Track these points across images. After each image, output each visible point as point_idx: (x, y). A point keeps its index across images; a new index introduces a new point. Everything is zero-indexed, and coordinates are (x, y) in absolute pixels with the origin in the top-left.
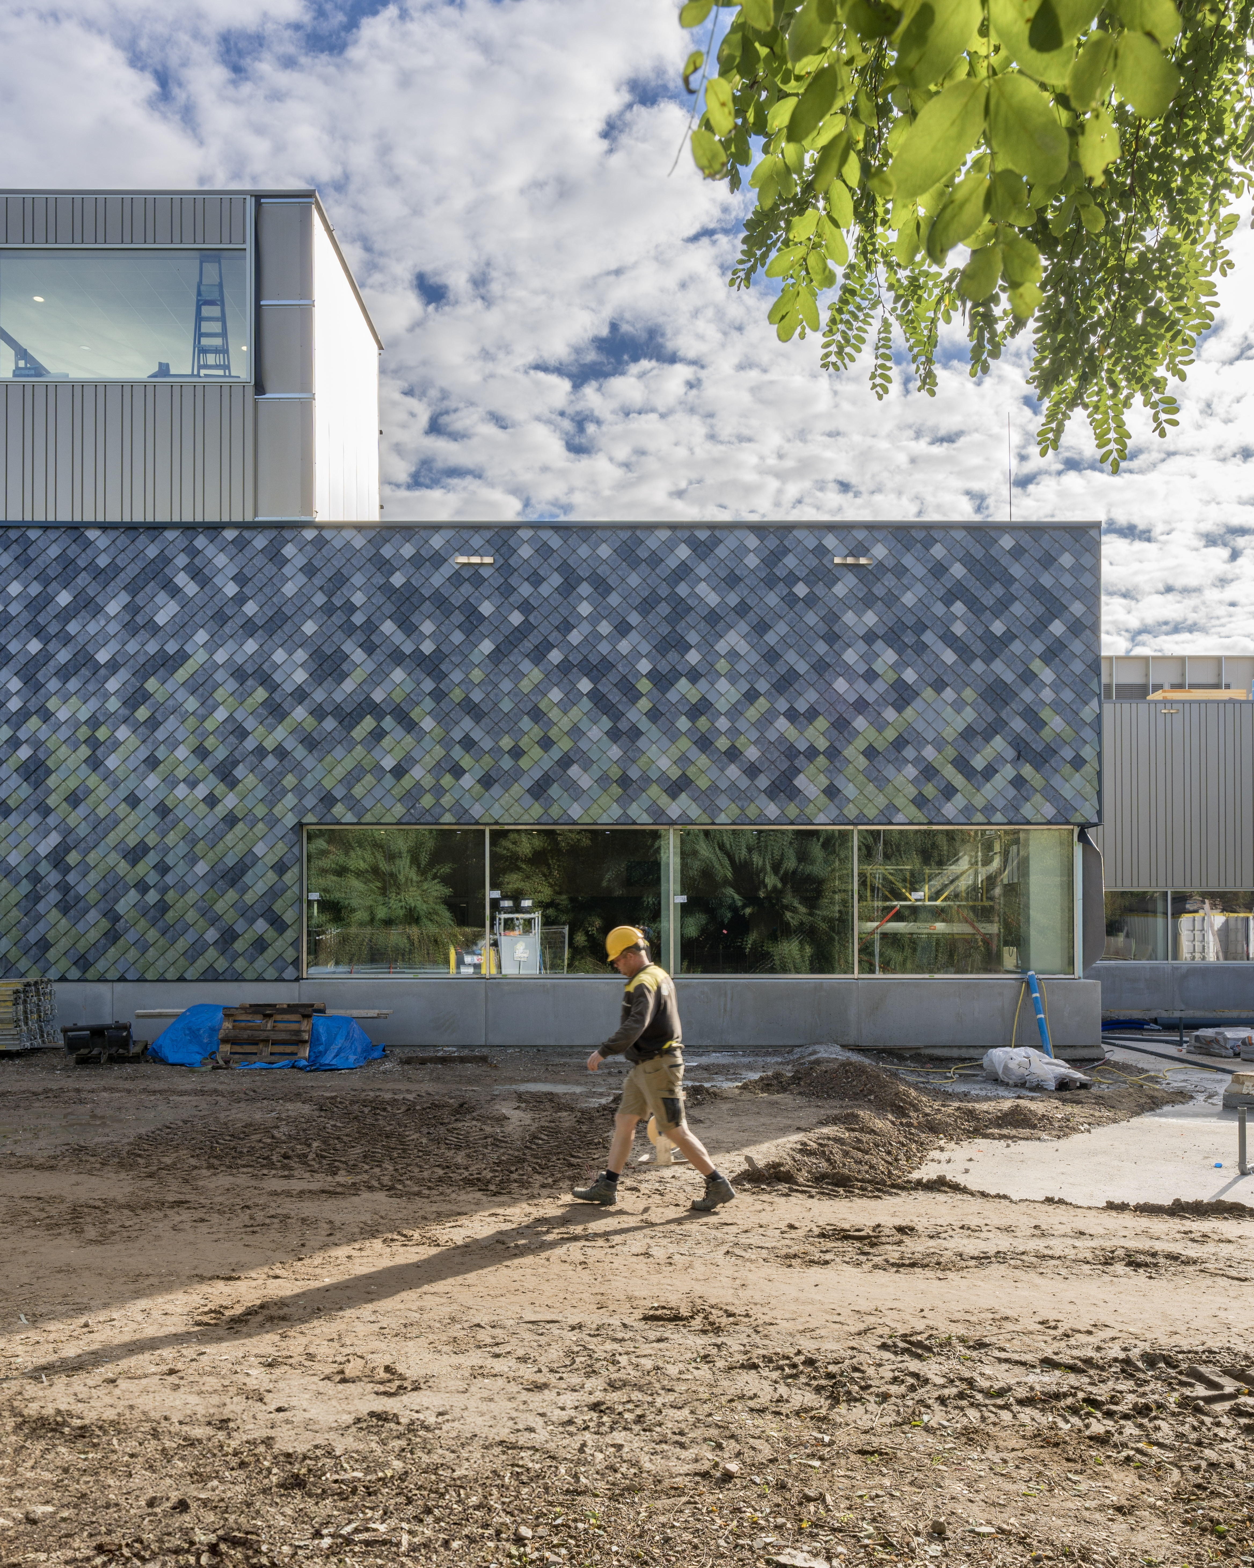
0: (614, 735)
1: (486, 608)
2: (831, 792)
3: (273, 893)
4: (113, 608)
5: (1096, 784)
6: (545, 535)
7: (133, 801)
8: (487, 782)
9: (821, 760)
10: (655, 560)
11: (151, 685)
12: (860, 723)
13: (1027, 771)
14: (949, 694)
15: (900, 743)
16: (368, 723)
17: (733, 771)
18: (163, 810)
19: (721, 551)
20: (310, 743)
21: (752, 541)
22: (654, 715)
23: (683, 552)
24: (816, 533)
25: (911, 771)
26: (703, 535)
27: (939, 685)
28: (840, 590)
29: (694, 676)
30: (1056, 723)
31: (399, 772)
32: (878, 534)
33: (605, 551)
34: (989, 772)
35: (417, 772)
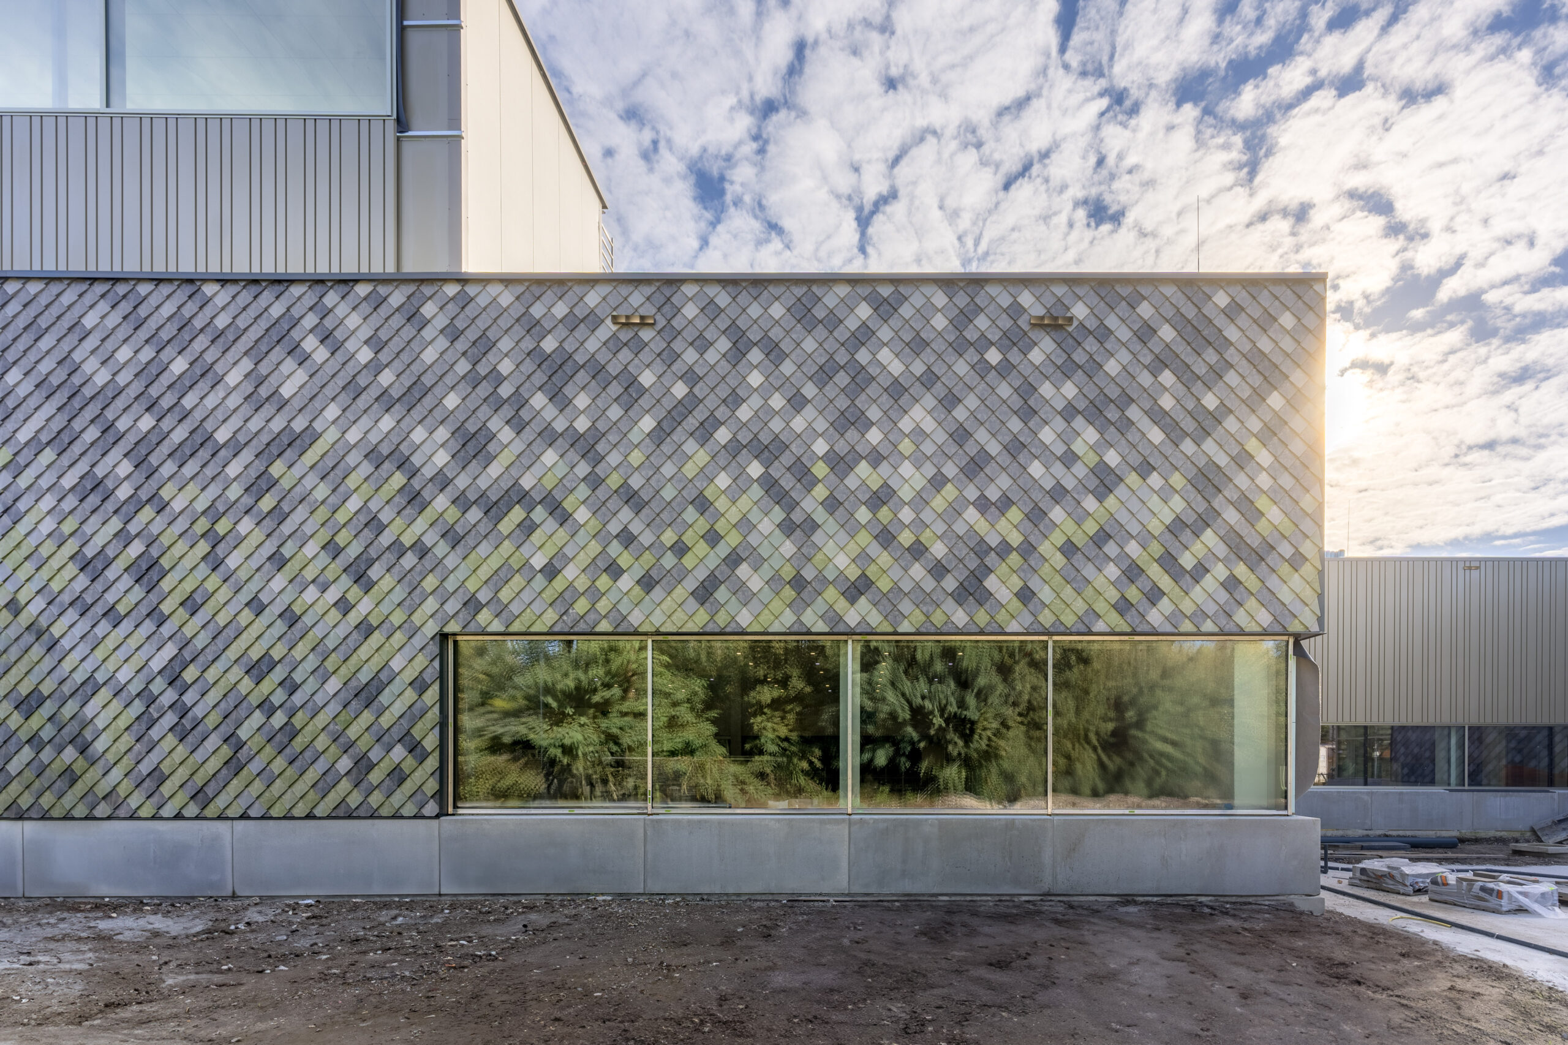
0: (788, 528)
1: (647, 379)
2: (1025, 595)
3: (413, 715)
4: (233, 378)
5: (1317, 587)
6: (712, 290)
7: (257, 606)
8: (647, 583)
9: (1014, 558)
10: (833, 322)
11: (277, 469)
12: (1057, 514)
13: (1241, 570)
14: (1155, 480)
15: (1102, 537)
16: (517, 514)
17: (918, 571)
18: (291, 618)
19: (906, 311)
20: (453, 537)
21: (940, 299)
22: (832, 504)
23: (864, 311)
24: (1012, 289)
25: (1112, 571)
26: (885, 291)
27: (1145, 469)
28: (1036, 356)
29: (876, 458)
30: (1274, 514)
31: (551, 571)
32: (1080, 291)
33: (777, 310)
34: (1201, 570)
35: (570, 572)
